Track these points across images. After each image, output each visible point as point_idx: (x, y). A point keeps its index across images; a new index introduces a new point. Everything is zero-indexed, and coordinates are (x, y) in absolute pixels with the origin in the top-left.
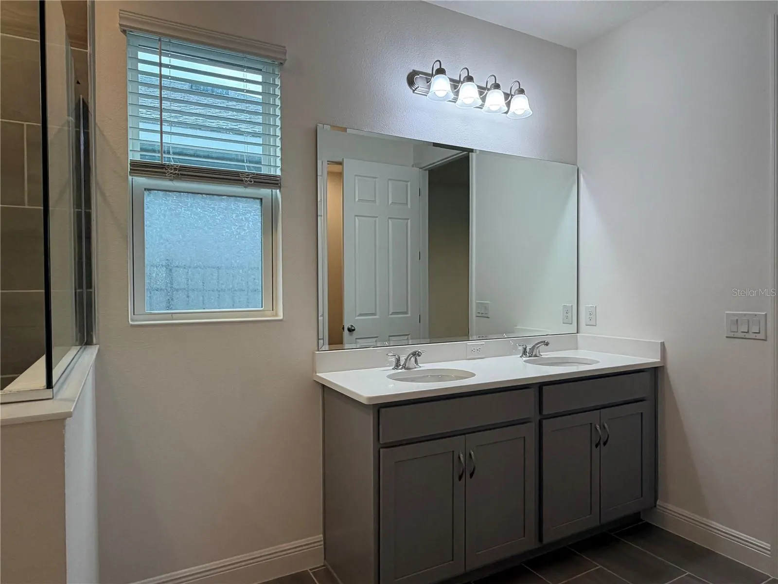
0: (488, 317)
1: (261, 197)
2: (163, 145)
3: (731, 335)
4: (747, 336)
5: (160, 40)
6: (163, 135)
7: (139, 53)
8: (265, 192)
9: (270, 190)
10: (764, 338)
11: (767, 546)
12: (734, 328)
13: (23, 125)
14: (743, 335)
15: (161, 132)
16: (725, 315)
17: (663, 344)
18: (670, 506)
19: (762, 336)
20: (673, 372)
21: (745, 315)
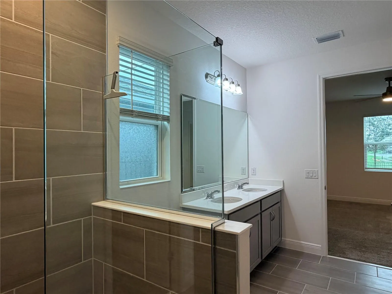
0: (204, 173)
1: (158, 125)
2: (133, 101)
3: (307, 177)
4: (312, 177)
5: (132, 52)
6: (133, 96)
7: (120, 56)
8: (159, 123)
9: (161, 122)
10: (317, 178)
11: (320, 246)
12: (308, 175)
13: (81, 89)
14: (311, 177)
15: (132, 95)
16: (305, 171)
17: (283, 181)
18: (287, 239)
19: (317, 177)
20: (287, 192)
21: (311, 170)
